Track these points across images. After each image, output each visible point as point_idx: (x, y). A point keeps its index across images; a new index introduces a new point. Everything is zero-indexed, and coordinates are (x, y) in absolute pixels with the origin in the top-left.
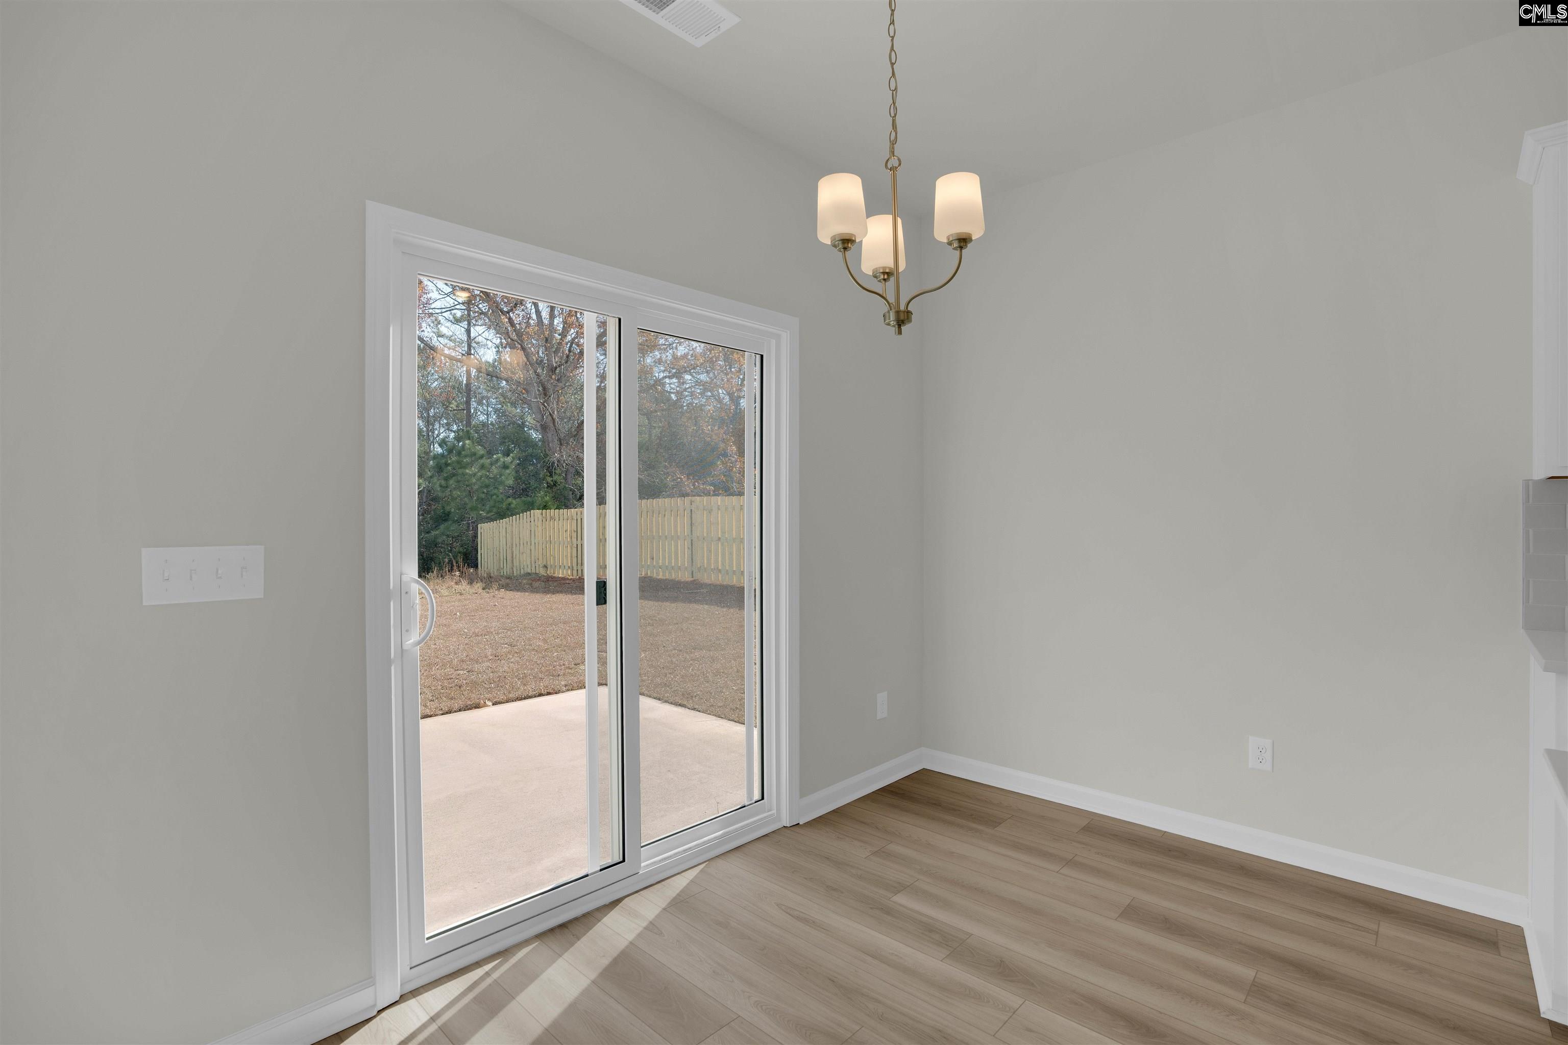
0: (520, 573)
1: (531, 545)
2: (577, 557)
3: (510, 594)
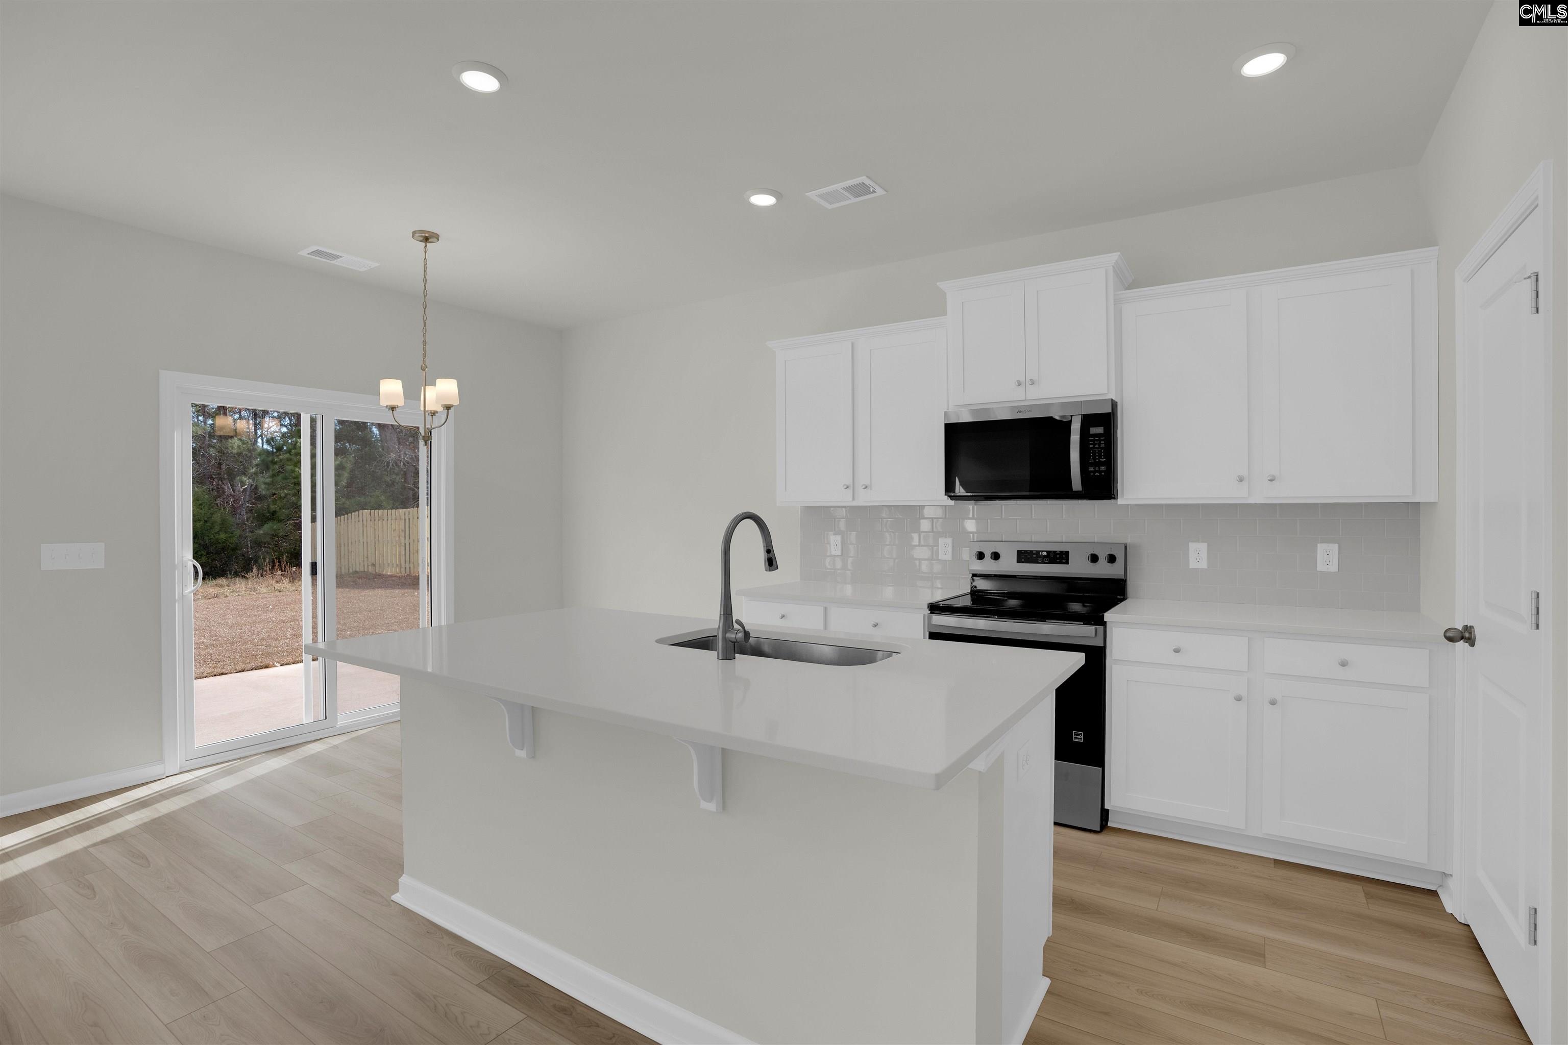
0: (348, 571)
1: (359, 544)
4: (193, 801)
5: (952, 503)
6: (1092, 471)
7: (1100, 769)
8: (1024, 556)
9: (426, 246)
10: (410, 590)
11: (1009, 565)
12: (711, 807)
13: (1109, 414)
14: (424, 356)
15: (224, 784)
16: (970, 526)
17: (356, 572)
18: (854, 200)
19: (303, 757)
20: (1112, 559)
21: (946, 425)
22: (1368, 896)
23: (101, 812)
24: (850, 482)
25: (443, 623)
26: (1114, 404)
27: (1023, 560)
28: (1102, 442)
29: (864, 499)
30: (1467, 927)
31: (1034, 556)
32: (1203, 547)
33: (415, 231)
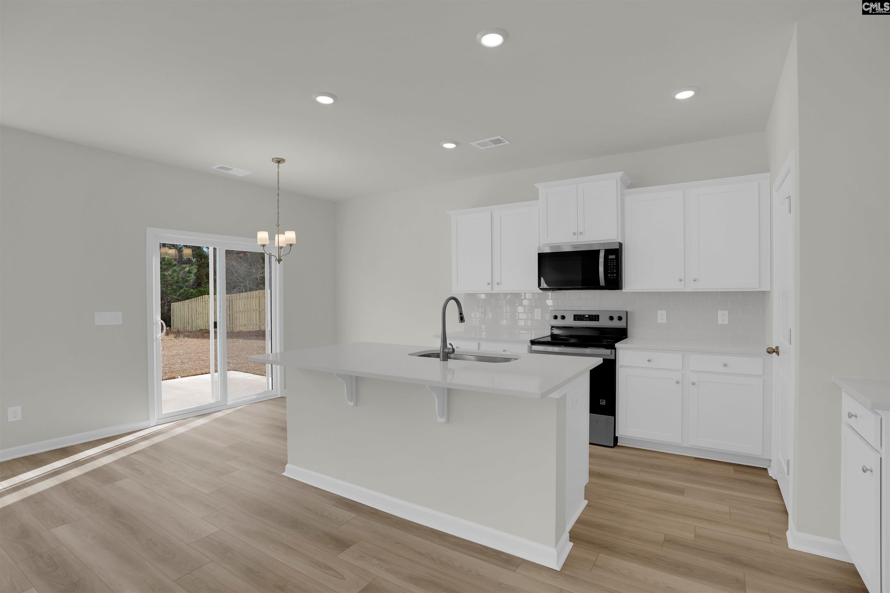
0: (197, 329)
1: (203, 314)
2: (230, 320)
3: (190, 340)
4: (169, 437)
5: (542, 291)
6: (609, 276)
7: (613, 417)
8: (577, 318)
9: (278, 165)
10: (236, 339)
11: (570, 322)
12: (443, 420)
13: (618, 249)
14: (278, 220)
15: (180, 430)
16: (550, 302)
17: (202, 330)
18: (494, 146)
19: (214, 418)
20: (620, 318)
21: (539, 254)
22: (735, 470)
23: (126, 441)
24: (490, 281)
25: (278, 351)
26: (621, 245)
27: (576, 319)
28: (615, 262)
29: (497, 289)
30: (776, 481)
31: (582, 317)
32: (664, 312)
33: (274, 158)
